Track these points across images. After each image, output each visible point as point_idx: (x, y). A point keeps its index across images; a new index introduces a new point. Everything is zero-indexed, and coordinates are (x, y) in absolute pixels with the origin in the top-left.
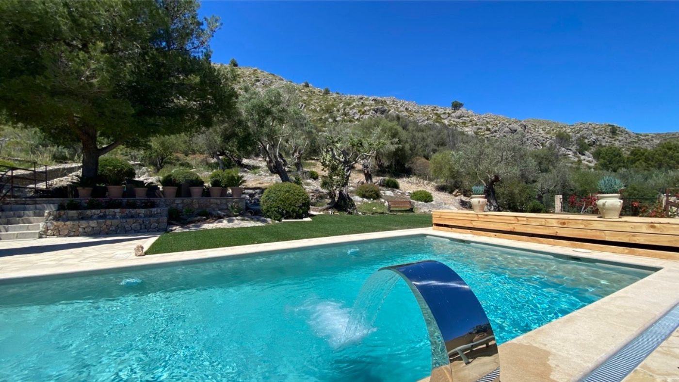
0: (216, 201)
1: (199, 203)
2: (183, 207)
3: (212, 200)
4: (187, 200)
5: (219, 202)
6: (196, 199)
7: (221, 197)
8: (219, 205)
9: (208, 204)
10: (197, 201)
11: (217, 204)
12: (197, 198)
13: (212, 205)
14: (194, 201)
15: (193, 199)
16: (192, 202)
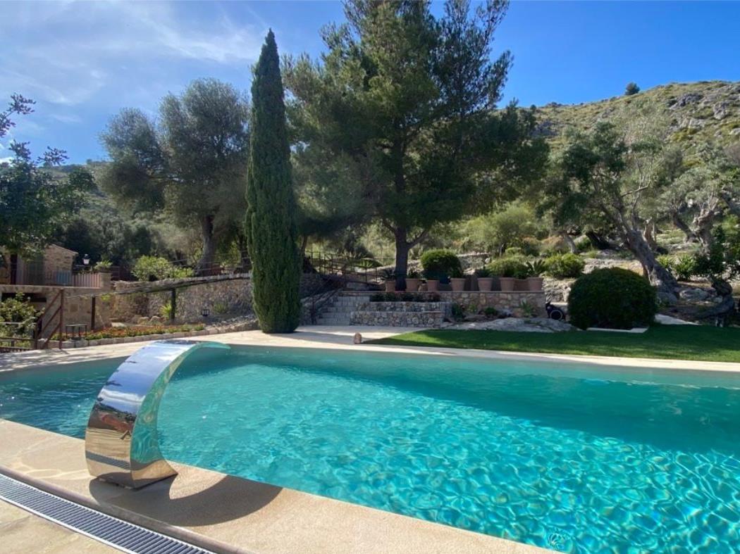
0: (505, 295)
1: (486, 299)
2: (469, 302)
3: (501, 294)
4: (473, 294)
5: (509, 297)
6: (483, 293)
7: (514, 290)
8: (509, 301)
9: (497, 299)
10: (484, 295)
11: (507, 299)
12: (484, 291)
13: (501, 302)
14: (481, 295)
15: (479, 294)
16: (479, 297)
